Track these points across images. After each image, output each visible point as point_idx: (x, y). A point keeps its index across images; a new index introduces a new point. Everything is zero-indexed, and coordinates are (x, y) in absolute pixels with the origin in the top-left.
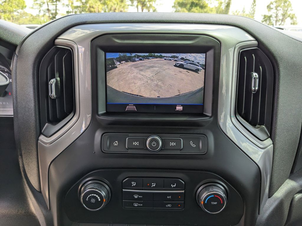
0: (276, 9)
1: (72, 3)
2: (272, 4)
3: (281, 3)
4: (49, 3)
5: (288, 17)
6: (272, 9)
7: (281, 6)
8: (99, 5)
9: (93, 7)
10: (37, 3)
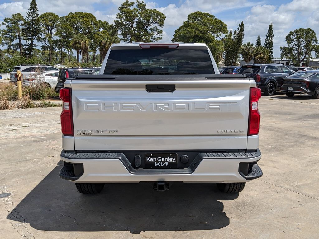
0: (298, 41)
1: (50, 37)
2: (293, 35)
3: (303, 34)
4: (22, 37)
5: (312, 49)
6: (293, 40)
7: (303, 37)
8: (86, 40)
9: (78, 43)
10: (7, 37)
